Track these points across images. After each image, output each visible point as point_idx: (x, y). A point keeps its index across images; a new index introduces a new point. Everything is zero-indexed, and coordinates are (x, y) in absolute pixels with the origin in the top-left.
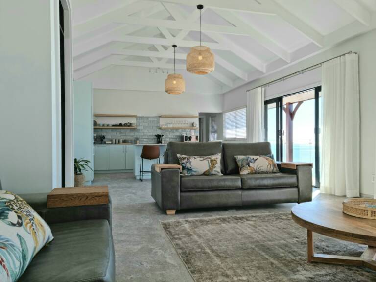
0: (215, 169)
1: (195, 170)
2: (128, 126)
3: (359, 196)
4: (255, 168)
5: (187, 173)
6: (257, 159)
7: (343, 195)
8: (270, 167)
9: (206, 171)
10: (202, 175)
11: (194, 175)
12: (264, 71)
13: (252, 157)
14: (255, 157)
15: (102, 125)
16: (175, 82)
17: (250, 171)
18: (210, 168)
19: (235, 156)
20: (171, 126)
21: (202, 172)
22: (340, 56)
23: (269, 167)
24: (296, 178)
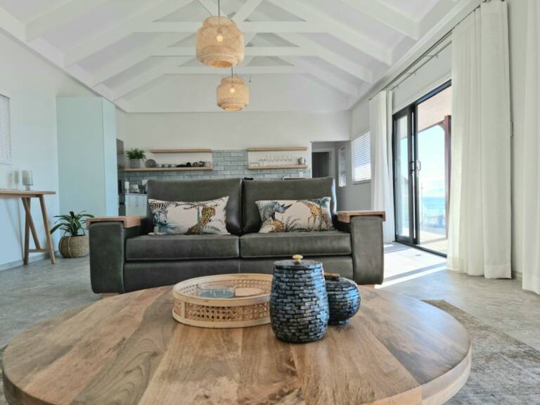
0: (209, 224)
1: (173, 225)
2: (200, 166)
3: (510, 276)
4: (284, 222)
5: (160, 231)
6: (289, 206)
7: (479, 273)
8: (315, 221)
9: (192, 228)
10: (186, 234)
11: (173, 234)
12: (389, 62)
13: (281, 202)
14: (287, 203)
15: (160, 166)
16: (232, 91)
17: (274, 227)
18: (200, 222)
19: (257, 202)
20: (265, 164)
21: (186, 229)
22: (475, 10)
23: (312, 219)
24: (348, 239)
